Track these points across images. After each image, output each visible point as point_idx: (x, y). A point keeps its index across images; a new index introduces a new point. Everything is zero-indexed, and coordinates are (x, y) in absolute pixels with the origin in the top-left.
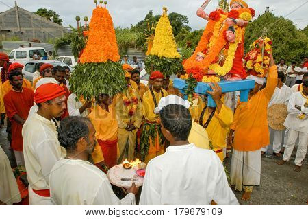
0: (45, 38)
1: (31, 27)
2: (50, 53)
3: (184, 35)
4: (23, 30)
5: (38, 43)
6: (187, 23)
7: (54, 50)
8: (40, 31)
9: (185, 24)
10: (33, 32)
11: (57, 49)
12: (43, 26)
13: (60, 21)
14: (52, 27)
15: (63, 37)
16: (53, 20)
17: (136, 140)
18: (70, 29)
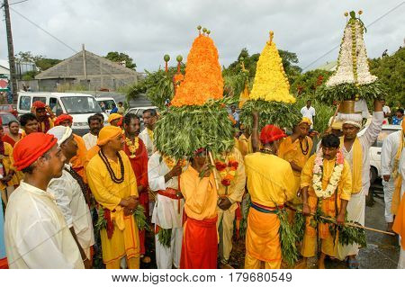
0: (115, 86)
1: (99, 74)
2: (121, 103)
3: (294, 78)
4: (90, 77)
5: (107, 93)
6: (296, 62)
7: (125, 100)
8: (109, 79)
9: (292, 64)
10: (102, 79)
11: (129, 99)
12: (113, 72)
13: (134, 66)
14: (123, 73)
15: (136, 84)
16: (124, 65)
17: (234, 223)
18: (145, 75)
